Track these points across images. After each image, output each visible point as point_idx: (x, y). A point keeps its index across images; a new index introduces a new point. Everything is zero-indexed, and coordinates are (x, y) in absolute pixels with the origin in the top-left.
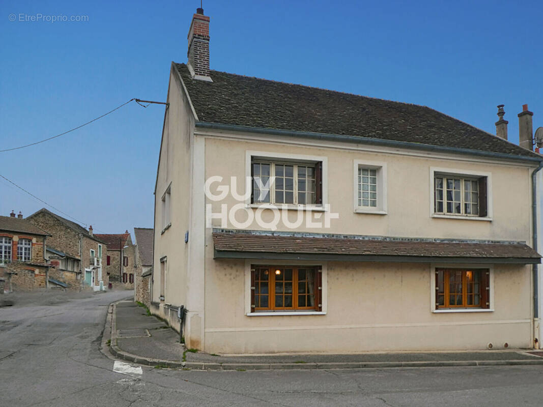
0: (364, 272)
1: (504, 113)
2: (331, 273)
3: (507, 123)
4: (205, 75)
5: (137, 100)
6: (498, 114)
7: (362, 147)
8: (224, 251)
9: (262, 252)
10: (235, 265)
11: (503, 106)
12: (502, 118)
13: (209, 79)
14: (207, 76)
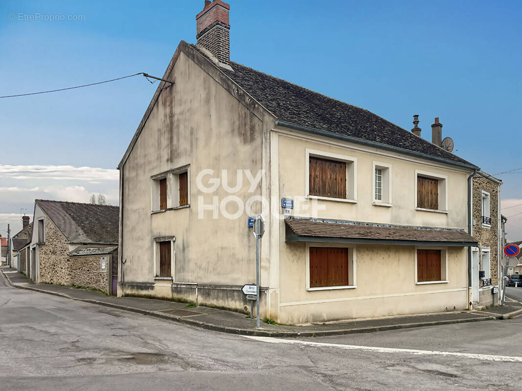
0: (377, 253)
1: (419, 122)
2: (359, 255)
3: (420, 131)
4: (226, 64)
5: (145, 75)
6: (414, 123)
7: (380, 152)
8: (305, 236)
9: (328, 237)
10: (299, 247)
11: (417, 116)
12: (417, 126)
13: (229, 68)
14: (228, 64)
